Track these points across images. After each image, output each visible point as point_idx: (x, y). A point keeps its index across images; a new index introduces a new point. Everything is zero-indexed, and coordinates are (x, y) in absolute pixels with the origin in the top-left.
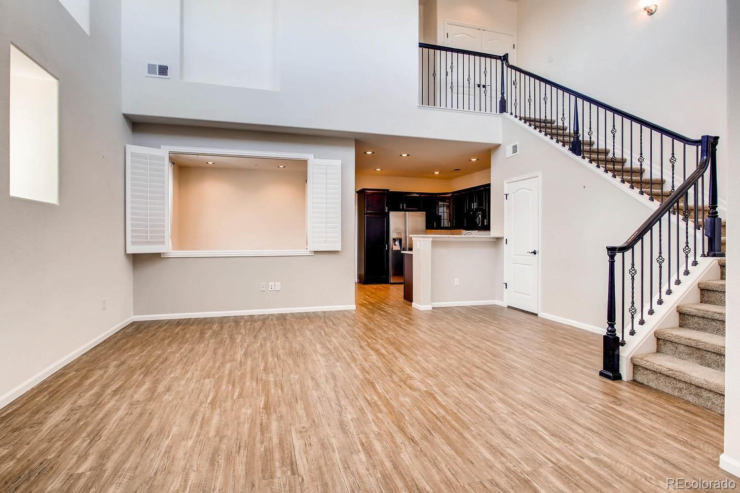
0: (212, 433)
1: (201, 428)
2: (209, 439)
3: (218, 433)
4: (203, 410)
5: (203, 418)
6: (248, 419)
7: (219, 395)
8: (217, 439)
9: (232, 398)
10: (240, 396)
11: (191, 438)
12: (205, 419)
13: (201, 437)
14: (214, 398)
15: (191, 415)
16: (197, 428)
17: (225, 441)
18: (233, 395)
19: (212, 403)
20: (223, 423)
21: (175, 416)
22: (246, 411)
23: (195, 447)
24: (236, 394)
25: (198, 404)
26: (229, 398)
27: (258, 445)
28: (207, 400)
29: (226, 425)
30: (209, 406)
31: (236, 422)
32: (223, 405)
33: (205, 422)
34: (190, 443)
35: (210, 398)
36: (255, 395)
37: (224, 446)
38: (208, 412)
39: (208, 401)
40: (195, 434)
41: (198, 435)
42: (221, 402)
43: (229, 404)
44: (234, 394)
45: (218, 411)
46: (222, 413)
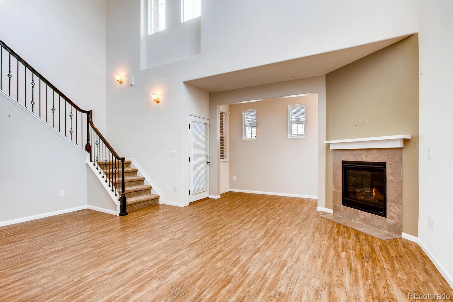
0: (289, 249)
1: (294, 253)
2: (291, 247)
3: (287, 248)
4: (291, 263)
5: (292, 257)
6: (270, 249)
7: (279, 269)
8: (287, 246)
9: (271, 264)
10: (266, 263)
11: (299, 250)
12: (291, 257)
13: (294, 249)
14: (282, 269)
15: (299, 261)
16: (296, 254)
17: (285, 244)
18: (270, 266)
19: (285, 265)
20: (283, 252)
21: (308, 264)
22: (268, 253)
23: (297, 247)
24: (267, 266)
25: (294, 267)
26: (273, 264)
27: (273, 239)
28: (288, 269)
29: (282, 250)
30: (287, 264)
31: (276, 250)
32: (279, 261)
33: (292, 255)
34: (299, 248)
35: (285, 269)
36: (257, 260)
37: (286, 243)
38: (288, 260)
39: (287, 267)
40: (297, 251)
41: (296, 250)
42: (280, 264)
43: (275, 261)
44: (268, 267)
45: (283, 259)
46: (281, 257)
